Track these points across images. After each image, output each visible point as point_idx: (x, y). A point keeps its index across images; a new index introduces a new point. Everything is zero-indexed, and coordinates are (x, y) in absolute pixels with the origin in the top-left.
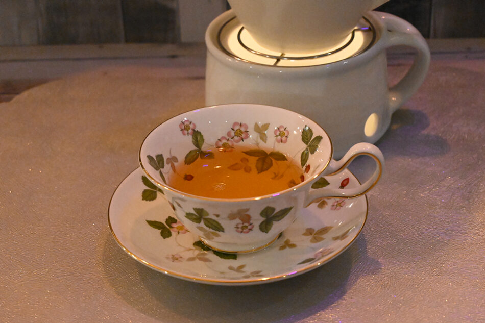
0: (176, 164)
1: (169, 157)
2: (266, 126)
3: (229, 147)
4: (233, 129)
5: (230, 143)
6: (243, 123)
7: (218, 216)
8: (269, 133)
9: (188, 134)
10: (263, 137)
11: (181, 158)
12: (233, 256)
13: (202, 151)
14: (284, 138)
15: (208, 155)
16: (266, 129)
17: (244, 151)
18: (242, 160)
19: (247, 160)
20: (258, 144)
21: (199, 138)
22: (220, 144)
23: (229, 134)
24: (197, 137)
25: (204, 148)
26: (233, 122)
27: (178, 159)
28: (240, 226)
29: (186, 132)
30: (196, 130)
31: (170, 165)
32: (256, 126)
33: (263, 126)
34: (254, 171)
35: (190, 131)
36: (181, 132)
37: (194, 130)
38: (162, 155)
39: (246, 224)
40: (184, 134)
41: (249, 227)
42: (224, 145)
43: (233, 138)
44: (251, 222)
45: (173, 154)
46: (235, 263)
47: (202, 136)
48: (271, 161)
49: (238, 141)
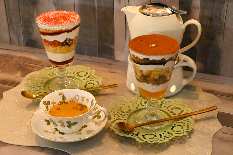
0: (55, 104)
1: (53, 102)
2: (84, 97)
3: (73, 102)
4: (75, 97)
5: (74, 101)
6: (78, 95)
7: (55, 121)
8: (85, 99)
9: (61, 96)
10: (83, 100)
11: (57, 103)
12: (63, 134)
13: (65, 102)
14: (88, 102)
15: (67, 103)
16: (84, 98)
17: (78, 103)
18: (76, 106)
19: (78, 107)
20: (81, 102)
21: (64, 98)
22: (71, 100)
23: (74, 98)
24: (64, 97)
25: (66, 101)
26: (75, 95)
27: (56, 103)
28: (62, 125)
29: (60, 95)
30: (64, 95)
31: (52, 104)
32: (82, 97)
33: (83, 97)
34: (79, 110)
35: (62, 95)
36: (59, 95)
37: (63, 95)
38: (50, 101)
39: (63, 125)
40: (60, 96)
41: (64, 126)
42: (72, 101)
43: (75, 99)
44: (64, 124)
45: (54, 101)
46: (62, 136)
47: (65, 97)
48: (84, 108)
49: (76, 100)
